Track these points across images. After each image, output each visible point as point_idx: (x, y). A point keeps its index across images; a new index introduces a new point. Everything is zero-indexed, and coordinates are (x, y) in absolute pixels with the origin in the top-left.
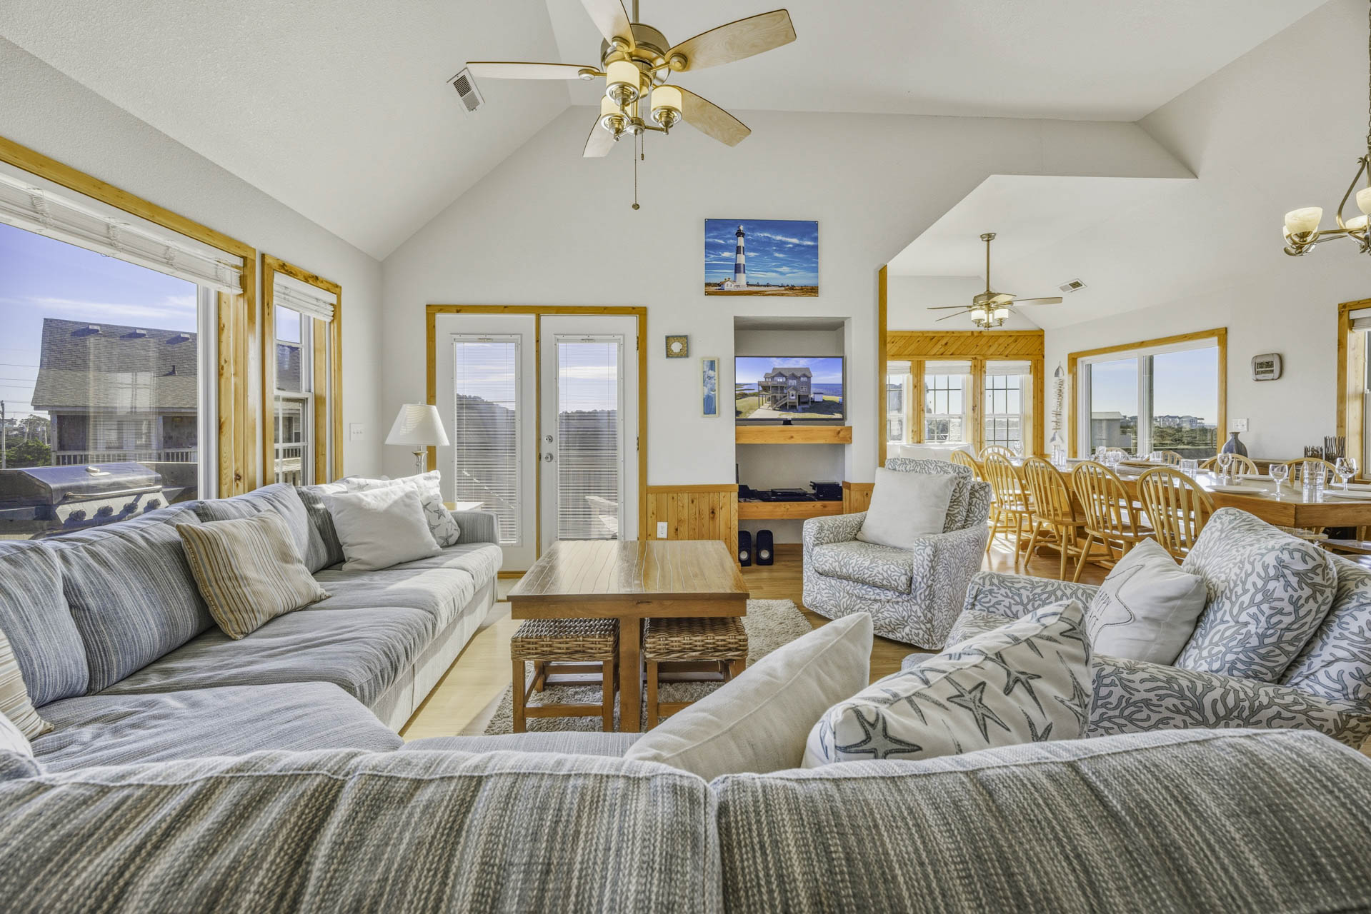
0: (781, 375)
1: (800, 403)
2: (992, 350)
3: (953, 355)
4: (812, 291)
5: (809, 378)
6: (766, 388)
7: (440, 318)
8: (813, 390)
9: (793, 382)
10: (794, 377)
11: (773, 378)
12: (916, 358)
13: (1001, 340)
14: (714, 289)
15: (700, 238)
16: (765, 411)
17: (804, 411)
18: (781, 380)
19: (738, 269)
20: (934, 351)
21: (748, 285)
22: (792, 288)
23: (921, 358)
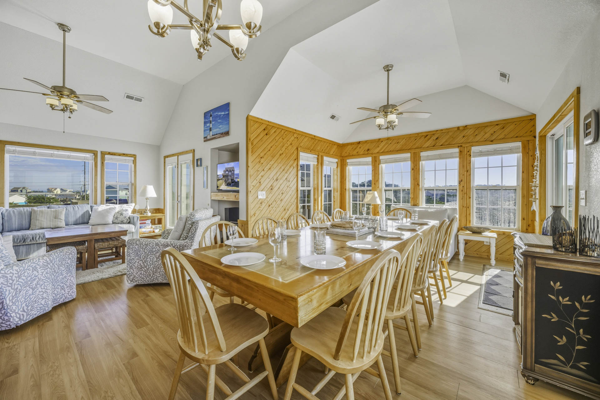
0: (227, 171)
1: (232, 182)
2: (478, 138)
3: (443, 146)
4: (227, 133)
5: (234, 171)
6: (224, 176)
7: (166, 159)
8: (235, 176)
9: (230, 173)
10: (230, 171)
11: (225, 172)
12: (413, 151)
13: (487, 129)
14: (206, 140)
15: (203, 120)
16: (224, 187)
17: (233, 186)
18: (227, 173)
19: (210, 130)
20: (428, 144)
21: (213, 135)
22: (222, 134)
23: (417, 151)
